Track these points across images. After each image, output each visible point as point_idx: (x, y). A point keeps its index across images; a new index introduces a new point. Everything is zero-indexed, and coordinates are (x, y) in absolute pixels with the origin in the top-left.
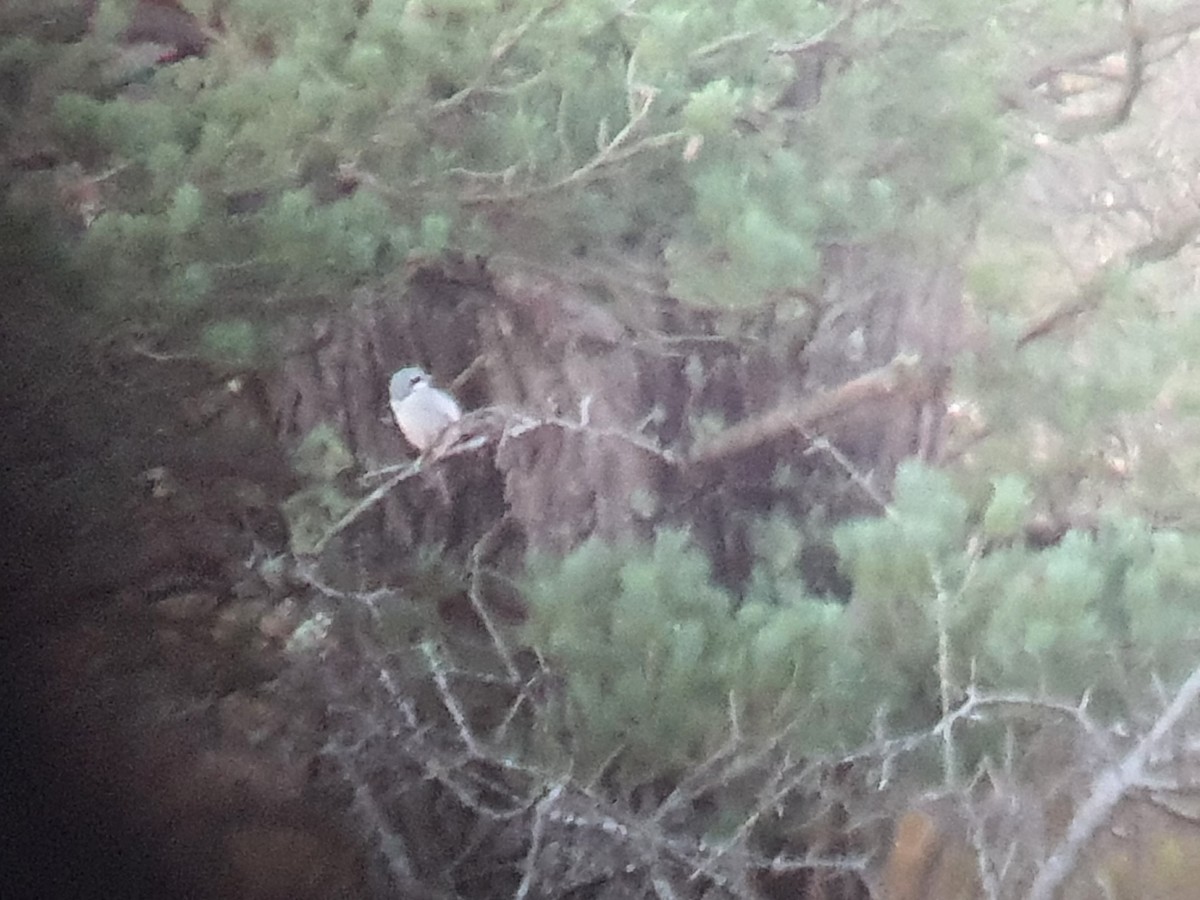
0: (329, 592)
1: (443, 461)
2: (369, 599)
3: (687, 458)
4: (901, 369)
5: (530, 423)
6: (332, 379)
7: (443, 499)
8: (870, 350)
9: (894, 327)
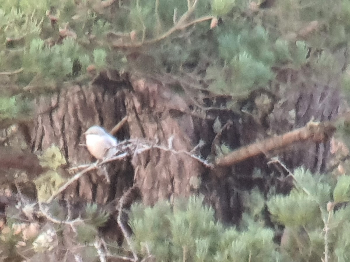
0: (55, 220)
1: (107, 163)
2: (72, 223)
3: (215, 164)
4: (311, 127)
5: (146, 148)
6: (58, 125)
7: (106, 180)
8: (298, 118)
9: (309, 108)
